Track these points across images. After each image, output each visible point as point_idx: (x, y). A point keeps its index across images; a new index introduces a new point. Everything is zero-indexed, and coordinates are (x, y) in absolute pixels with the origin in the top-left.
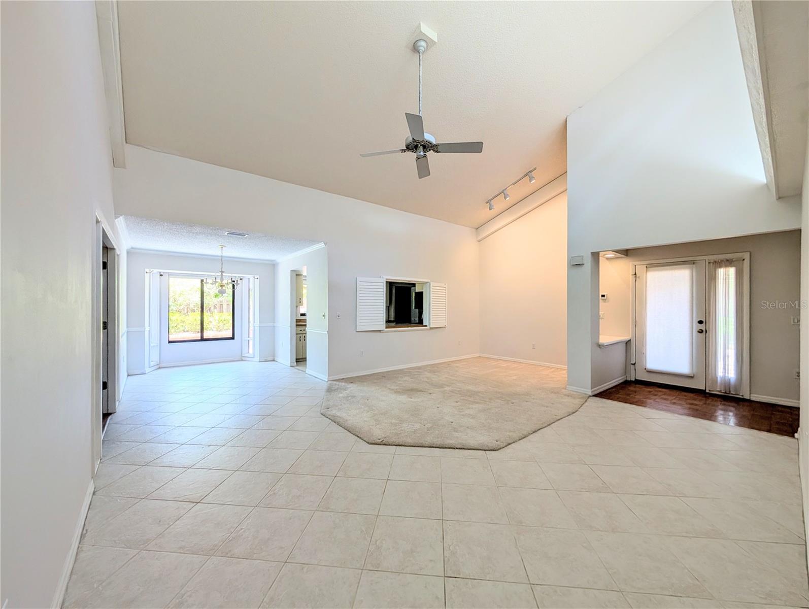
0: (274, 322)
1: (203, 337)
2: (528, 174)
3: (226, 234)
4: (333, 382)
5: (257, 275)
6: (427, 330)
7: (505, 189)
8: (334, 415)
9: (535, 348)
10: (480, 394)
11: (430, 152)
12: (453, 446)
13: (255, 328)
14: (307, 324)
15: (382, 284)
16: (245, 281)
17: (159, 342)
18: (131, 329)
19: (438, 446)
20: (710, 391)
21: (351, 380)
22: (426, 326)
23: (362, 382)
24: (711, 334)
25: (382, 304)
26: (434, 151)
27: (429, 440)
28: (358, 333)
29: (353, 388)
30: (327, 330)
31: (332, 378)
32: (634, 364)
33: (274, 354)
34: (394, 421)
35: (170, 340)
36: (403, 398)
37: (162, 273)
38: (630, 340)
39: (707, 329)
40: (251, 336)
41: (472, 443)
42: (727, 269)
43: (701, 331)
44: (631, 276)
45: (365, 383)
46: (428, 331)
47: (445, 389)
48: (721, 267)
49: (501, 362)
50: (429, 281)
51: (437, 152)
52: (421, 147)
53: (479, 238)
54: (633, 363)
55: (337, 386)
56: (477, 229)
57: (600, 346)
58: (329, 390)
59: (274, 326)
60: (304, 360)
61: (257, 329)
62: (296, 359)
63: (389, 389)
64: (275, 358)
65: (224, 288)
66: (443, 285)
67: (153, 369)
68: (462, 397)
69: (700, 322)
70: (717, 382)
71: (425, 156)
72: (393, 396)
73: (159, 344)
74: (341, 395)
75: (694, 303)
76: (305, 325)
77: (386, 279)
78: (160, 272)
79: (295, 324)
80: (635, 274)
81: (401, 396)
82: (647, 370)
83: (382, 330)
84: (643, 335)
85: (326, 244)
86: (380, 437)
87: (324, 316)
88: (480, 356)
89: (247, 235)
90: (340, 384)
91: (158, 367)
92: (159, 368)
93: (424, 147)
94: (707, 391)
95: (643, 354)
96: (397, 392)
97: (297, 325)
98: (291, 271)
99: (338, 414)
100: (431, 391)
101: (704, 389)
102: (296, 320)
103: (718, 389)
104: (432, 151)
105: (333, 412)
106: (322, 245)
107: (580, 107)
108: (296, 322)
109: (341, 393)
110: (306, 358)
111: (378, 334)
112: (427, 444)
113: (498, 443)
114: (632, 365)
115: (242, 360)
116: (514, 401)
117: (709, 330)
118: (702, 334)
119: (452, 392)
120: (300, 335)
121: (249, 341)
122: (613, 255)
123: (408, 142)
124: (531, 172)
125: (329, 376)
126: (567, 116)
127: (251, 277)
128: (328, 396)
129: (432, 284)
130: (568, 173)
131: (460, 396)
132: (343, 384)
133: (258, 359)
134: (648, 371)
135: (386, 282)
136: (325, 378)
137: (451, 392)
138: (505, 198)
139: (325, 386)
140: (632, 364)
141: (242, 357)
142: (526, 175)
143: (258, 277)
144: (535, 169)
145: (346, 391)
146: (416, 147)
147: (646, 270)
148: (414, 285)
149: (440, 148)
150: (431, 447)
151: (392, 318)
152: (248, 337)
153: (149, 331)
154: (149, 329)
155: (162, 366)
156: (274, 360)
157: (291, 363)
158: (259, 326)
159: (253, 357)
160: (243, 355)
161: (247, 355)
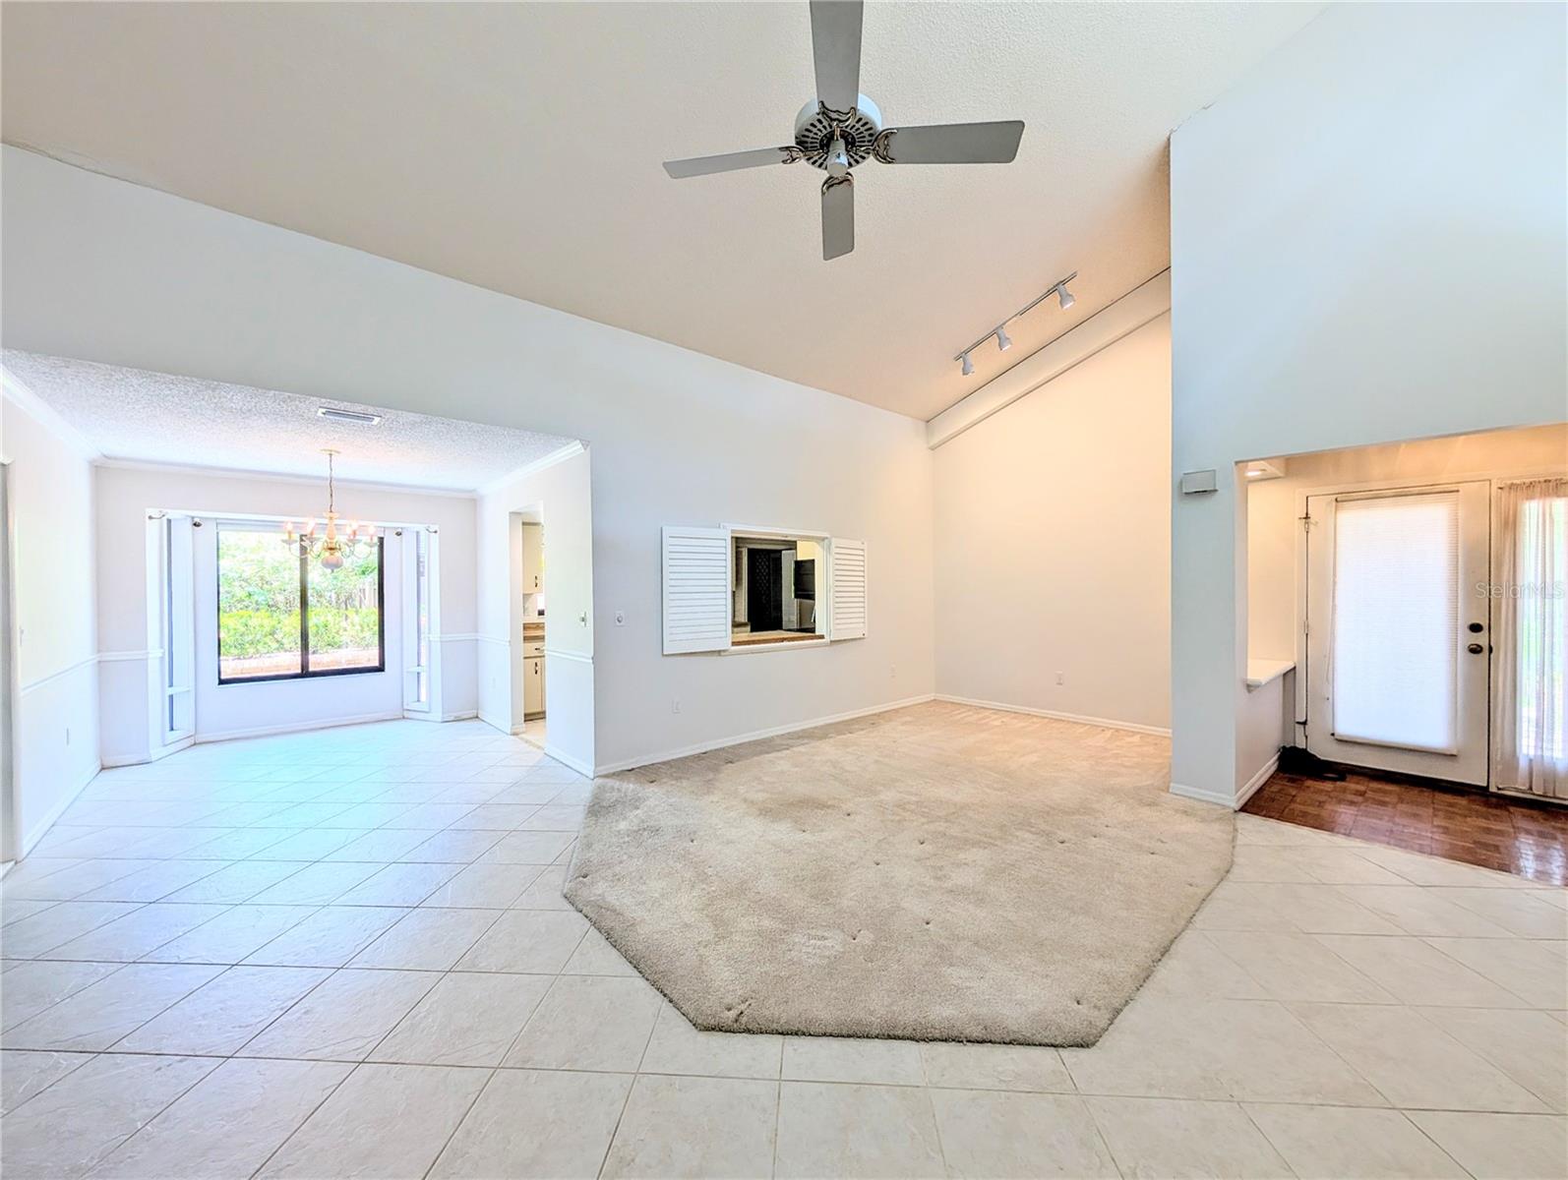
0: (477, 631)
1: (307, 667)
2: (1057, 289)
3: (320, 414)
4: (607, 780)
5: (435, 524)
6: (826, 645)
7: (1001, 326)
8: (601, 903)
9: (1061, 684)
10: (970, 814)
11: (866, 161)
12: (955, 1033)
13: (433, 643)
14: (546, 633)
15: (723, 543)
16: (409, 538)
17: (192, 684)
18: (108, 656)
19: (908, 1032)
20: (1499, 789)
21: (648, 773)
22: (822, 637)
23: (677, 779)
24: (1501, 656)
25: (724, 589)
26: (877, 155)
27: (876, 1006)
28: (665, 658)
29: (655, 796)
30: (592, 654)
31: (605, 769)
32: (1305, 723)
33: (477, 702)
34: (767, 923)
35: (223, 677)
36: (782, 832)
37: (197, 520)
38: (1295, 668)
39: (1492, 644)
40: (424, 661)
41: (1013, 1017)
42: (1548, 501)
43: (1475, 650)
44: (1297, 521)
45: (685, 783)
46: (827, 648)
47: (882, 797)
48: (1530, 498)
49: (987, 713)
50: (828, 536)
51: (887, 159)
52: (841, 143)
53: (935, 440)
54: (1303, 720)
55: (615, 795)
56: (928, 422)
57: (1250, 687)
58: (598, 809)
59: (477, 640)
60: (542, 716)
61: (437, 648)
62: (526, 715)
63: (745, 800)
64: (480, 711)
65: (338, 554)
66: (858, 544)
67: (172, 748)
68: (928, 823)
69: (1475, 628)
70: (1516, 768)
71: (846, 180)
72: (755, 826)
73: (192, 688)
74: (623, 825)
75: (1460, 581)
76: (542, 638)
77: (733, 531)
78: (193, 518)
79: (521, 634)
80: (1307, 518)
81: (775, 826)
82: (1336, 737)
83: (724, 651)
84: (1328, 657)
85: (585, 446)
86: (728, 1000)
87: (583, 620)
88: (935, 700)
89: (377, 420)
90: (625, 785)
91: (191, 741)
92: (195, 744)
93: (851, 143)
94: (1493, 789)
95: (1329, 700)
96: (766, 812)
97: (526, 639)
98: (512, 513)
99: (612, 899)
100: (849, 806)
101: (1485, 785)
102: (524, 624)
103: (1516, 787)
104: (871, 158)
105: (600, 889)
106: (576, 448)
107: (1204, 108)
108: (524, 628)
109: (625, 818)
110: (544, 713)
111: (714, 658)
112: (875, 1022)
113: (1083, 1009)
114: (1297, 725)
115: (404, 718)
116: (1062, 835)
117: (1498, 649)
118: (1481, 655)
119: (901, 806)
120: (536, 660)
121: (418, 673)
122: (1259, 473)
123: (806, 121)
124: (1063, 282)
125: (596, 766)
126: (1172, 131)
127: (421, 528)
128: (588, 830)
129: (833, 540)
130: (1172, 268)
131: (924, 820)
132: (631, 785)
133: (440, 714)
134: (1341, 741)
135: (732, 537)
136: (589, 769)
137: (899, 806)
138: (1001, 346)
139: (585, 792)
140: (1298, 723)
141: (404, 710)
142: (1050, 292)
143: (436, 528)
144: (1073, 276)
145: (638, 811)
146: (826, 143)
147: (1336, 506)
148: (792, 545)
149: (895, 146)
150: (889, 1037)
151: (743, 617)
152: (419, 665)
153: (162, 658)
154: (160, 655)
155: (200, 738)
156: (477, 717)
157: (513, 725)
158: (441, 642)
159: (427, 710)
160: (405, 707)
161: (415, 706)
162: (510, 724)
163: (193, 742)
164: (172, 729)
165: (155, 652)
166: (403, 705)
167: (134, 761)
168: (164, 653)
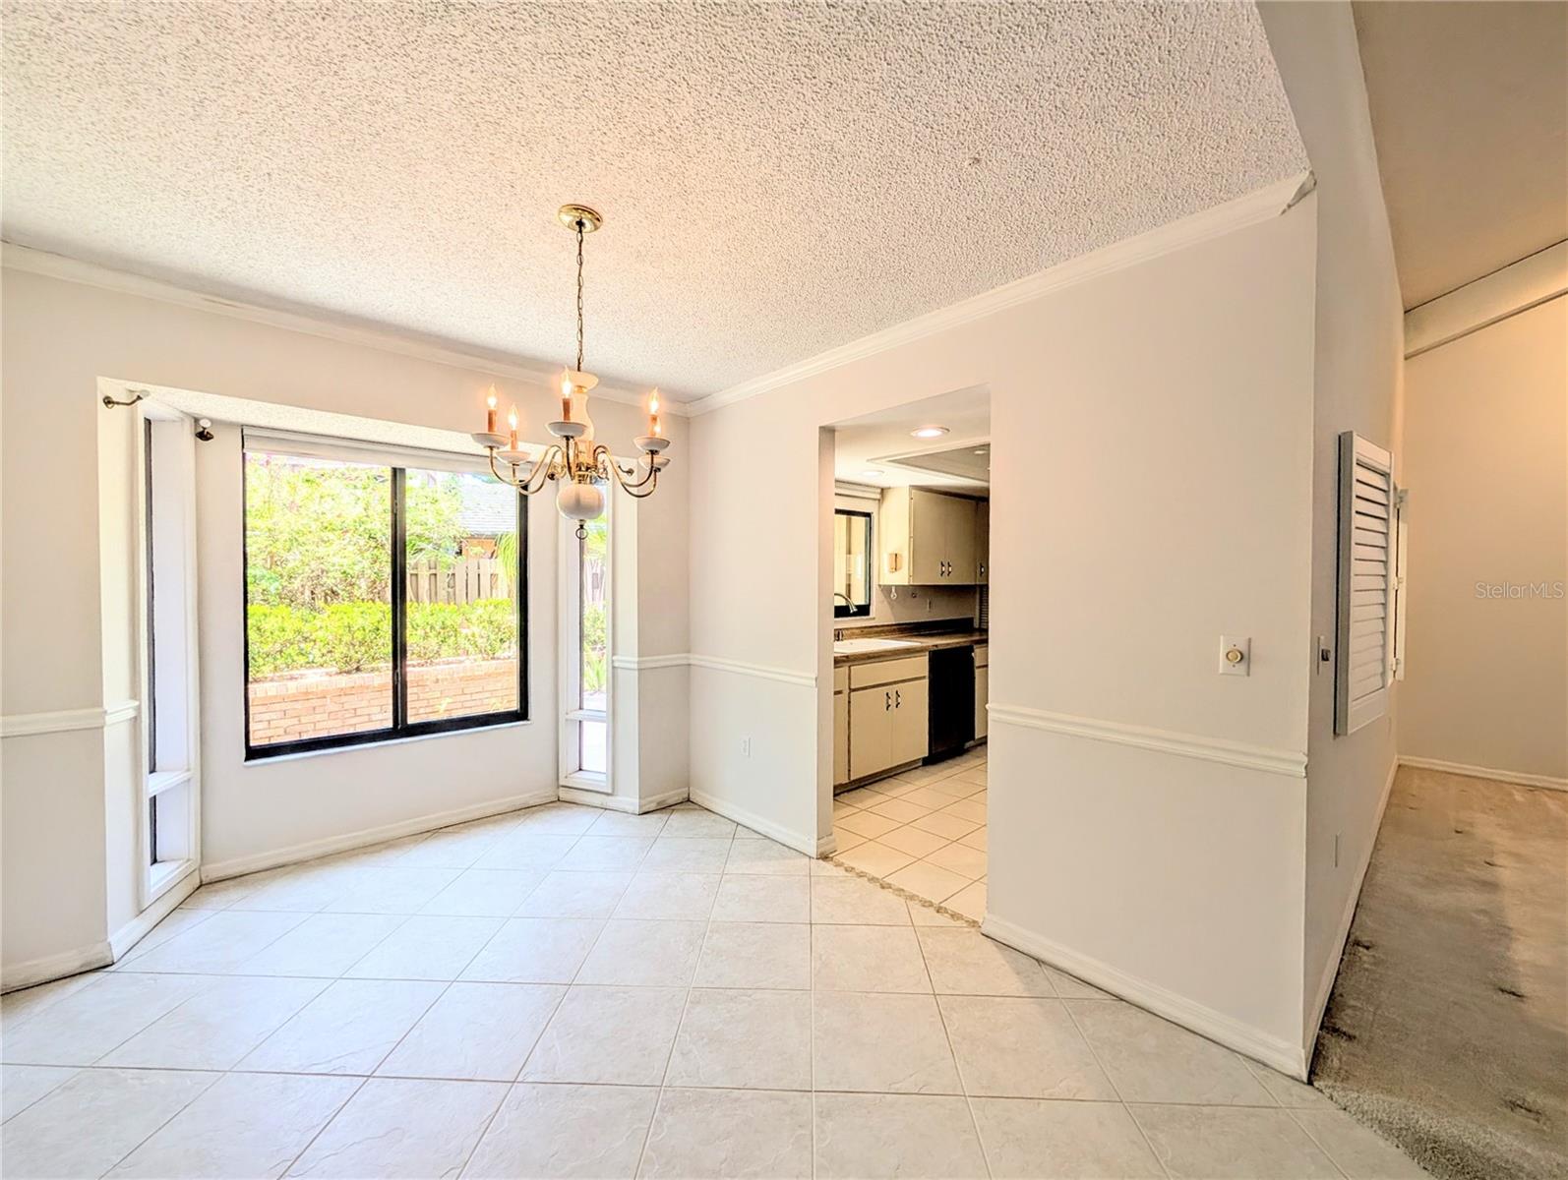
1: (404, 717)
13: (621, 672)
17: (195, 765)
33: (689, 776)
35: (253, 743)
37: (204, 424)
59: (689, 667)
64: (695, 791)
67: (155, 913)
73: (195, 775)
78: (197, 417)
91: (193, 882)
92: (204, 887)
115: (562, 802)
121: (580, 722)
133: (635, 800)
141: (560, 787)
152: (580, 708)
153: (136, 720)
154: (132, 714)
155: (214, 871)
156: (689, 800)
157: (819, 839)
158: (640, 670)
159: (610, 791)
160: (562, 782)
161: (579, 780)
162: (816, 837)
163: (198, 883)
164: (155, 861)
165: (119, 706)
166: (558, 779)
167: (73, 966)
168: (139, 709)
